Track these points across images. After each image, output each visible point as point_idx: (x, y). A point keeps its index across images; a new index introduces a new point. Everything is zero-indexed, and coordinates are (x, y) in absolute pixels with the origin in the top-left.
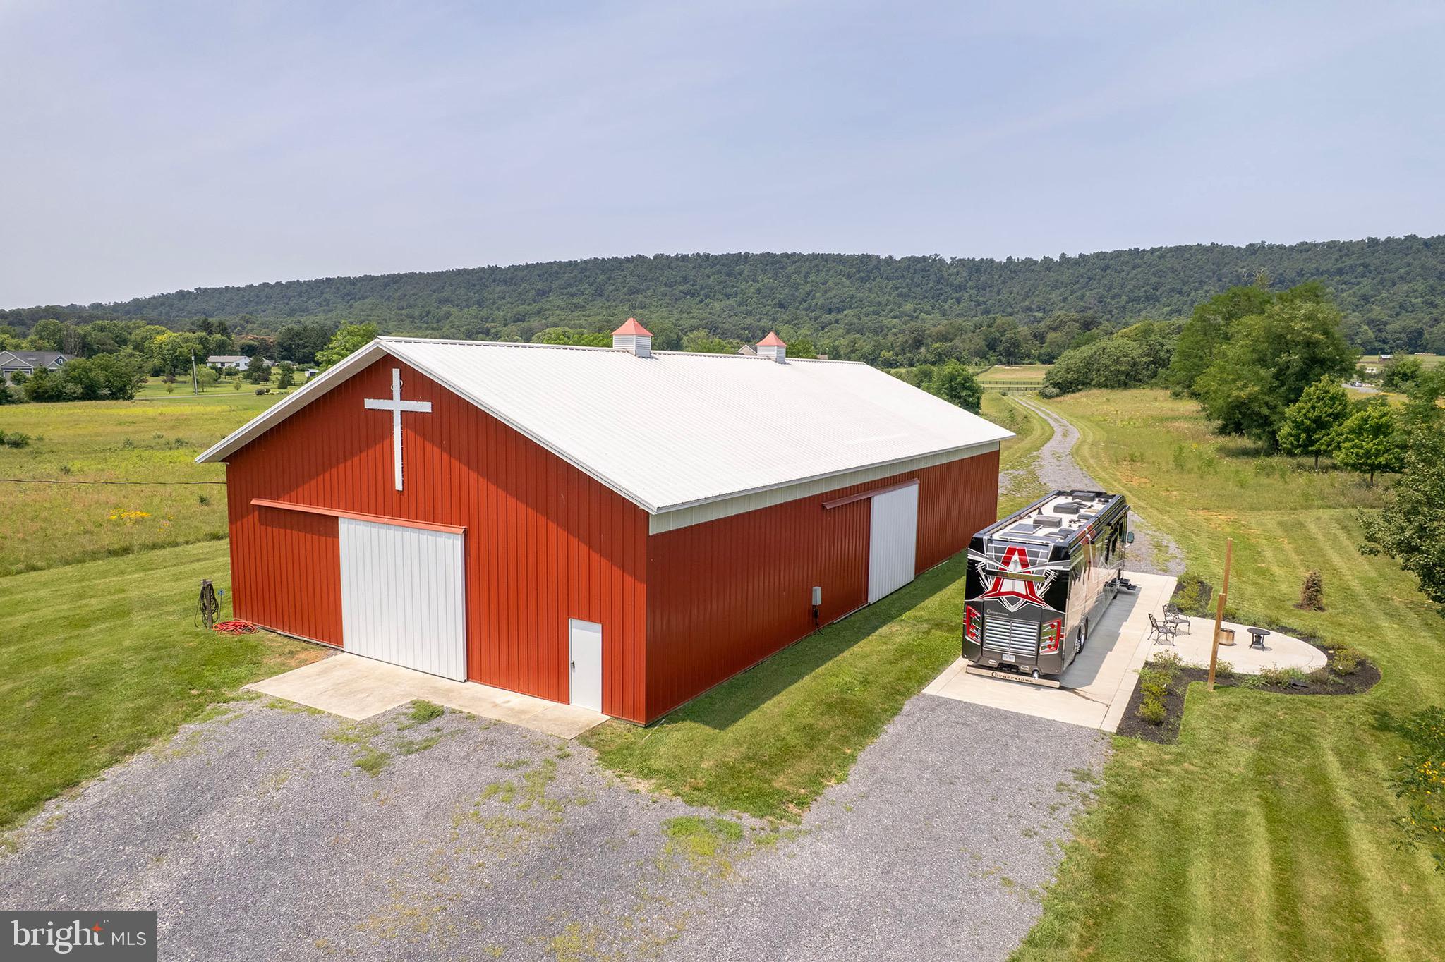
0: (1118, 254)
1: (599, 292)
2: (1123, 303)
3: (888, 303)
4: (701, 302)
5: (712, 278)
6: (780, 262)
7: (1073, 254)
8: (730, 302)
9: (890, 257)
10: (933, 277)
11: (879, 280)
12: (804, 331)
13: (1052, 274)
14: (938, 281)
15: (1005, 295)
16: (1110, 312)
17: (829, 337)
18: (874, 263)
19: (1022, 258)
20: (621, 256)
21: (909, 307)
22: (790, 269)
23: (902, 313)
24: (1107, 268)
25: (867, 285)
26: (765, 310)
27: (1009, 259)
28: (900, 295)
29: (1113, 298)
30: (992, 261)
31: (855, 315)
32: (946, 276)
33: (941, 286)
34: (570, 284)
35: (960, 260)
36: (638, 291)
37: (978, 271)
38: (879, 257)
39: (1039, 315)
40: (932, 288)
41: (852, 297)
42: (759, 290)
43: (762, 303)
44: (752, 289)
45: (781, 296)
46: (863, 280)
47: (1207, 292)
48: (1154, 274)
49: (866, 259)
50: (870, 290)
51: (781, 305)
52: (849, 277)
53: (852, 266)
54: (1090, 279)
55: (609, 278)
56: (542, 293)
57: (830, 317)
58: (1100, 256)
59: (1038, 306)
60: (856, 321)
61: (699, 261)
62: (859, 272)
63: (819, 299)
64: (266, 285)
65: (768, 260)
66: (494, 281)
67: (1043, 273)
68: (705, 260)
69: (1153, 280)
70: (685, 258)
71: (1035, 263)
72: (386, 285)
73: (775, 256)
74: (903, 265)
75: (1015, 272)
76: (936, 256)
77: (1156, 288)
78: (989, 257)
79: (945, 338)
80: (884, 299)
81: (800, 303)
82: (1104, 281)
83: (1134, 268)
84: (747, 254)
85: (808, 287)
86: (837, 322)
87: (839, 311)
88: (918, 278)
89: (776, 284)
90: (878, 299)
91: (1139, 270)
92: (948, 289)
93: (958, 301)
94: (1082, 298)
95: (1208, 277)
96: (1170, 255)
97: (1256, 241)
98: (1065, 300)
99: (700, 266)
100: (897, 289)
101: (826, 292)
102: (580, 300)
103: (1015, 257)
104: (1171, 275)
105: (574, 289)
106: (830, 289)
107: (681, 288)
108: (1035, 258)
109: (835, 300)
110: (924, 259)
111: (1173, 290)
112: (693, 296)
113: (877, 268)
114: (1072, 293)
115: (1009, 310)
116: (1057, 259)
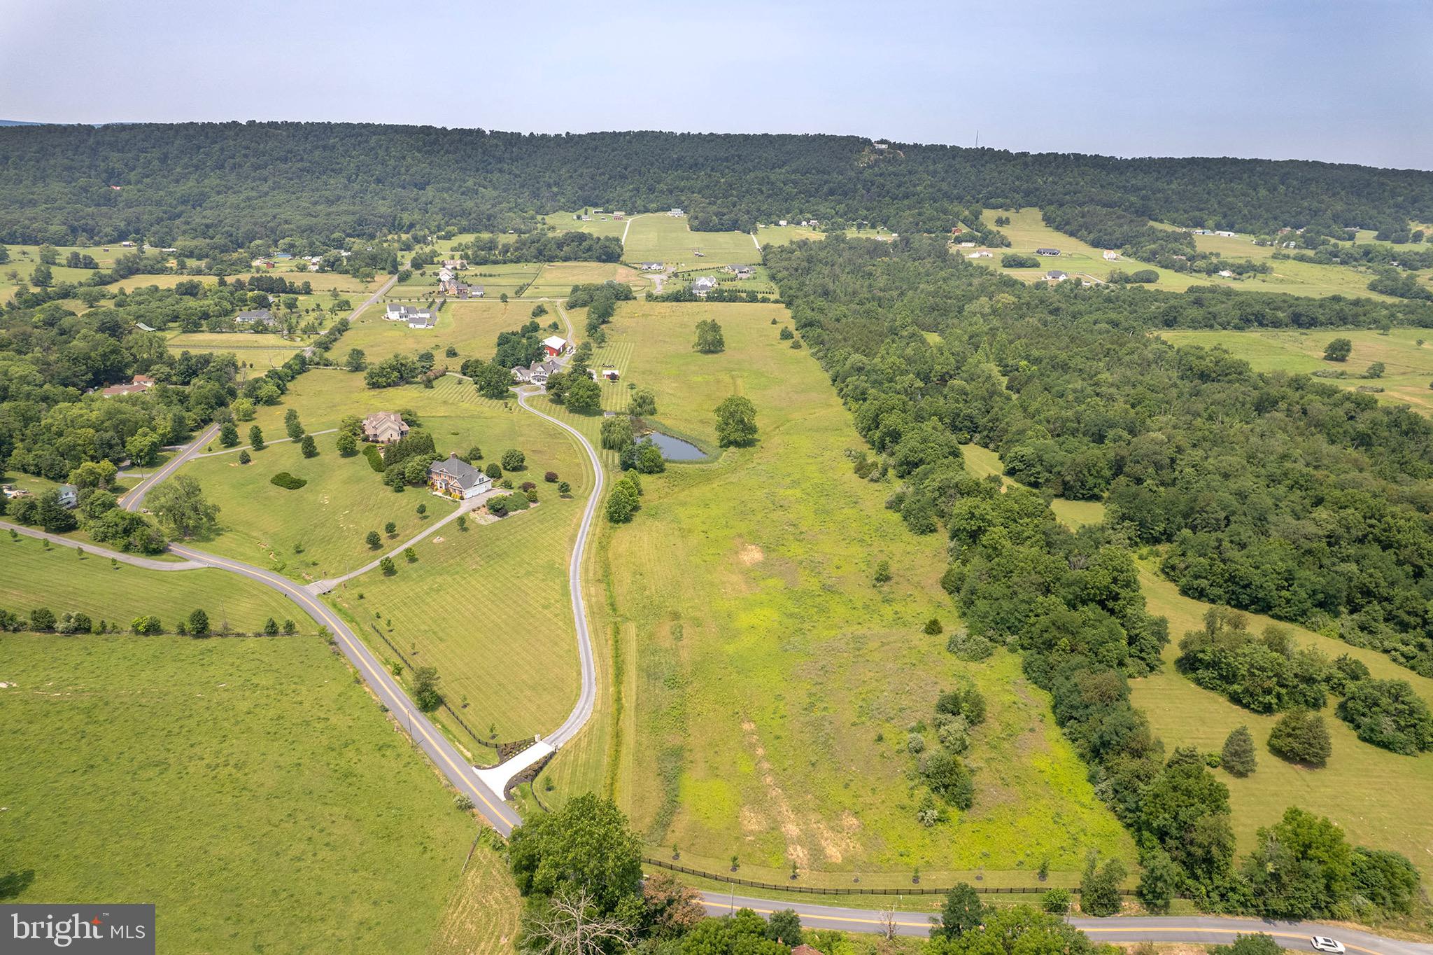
13: (561, 150)
15: (532, 168)
19: (540, 133)
27: (532, 134)
33: (486, 158)
37: (510, 144)
40: (480, 160)
46: (431, 154)
52: (420, 151)
54: (586, 158)
58: (592, 136)
62: (425, 144)
67: (555, 149)
69: (625, 161)
71: (550, 138)
76: (478, 128)
81: (392, 178)
82: (595, 161)
83: (613, 151)
85: (394, 163)
92: (491, 160)
106: (411, 165)
114: (576, 171)
115: (537, 185)
116: (564, 135)
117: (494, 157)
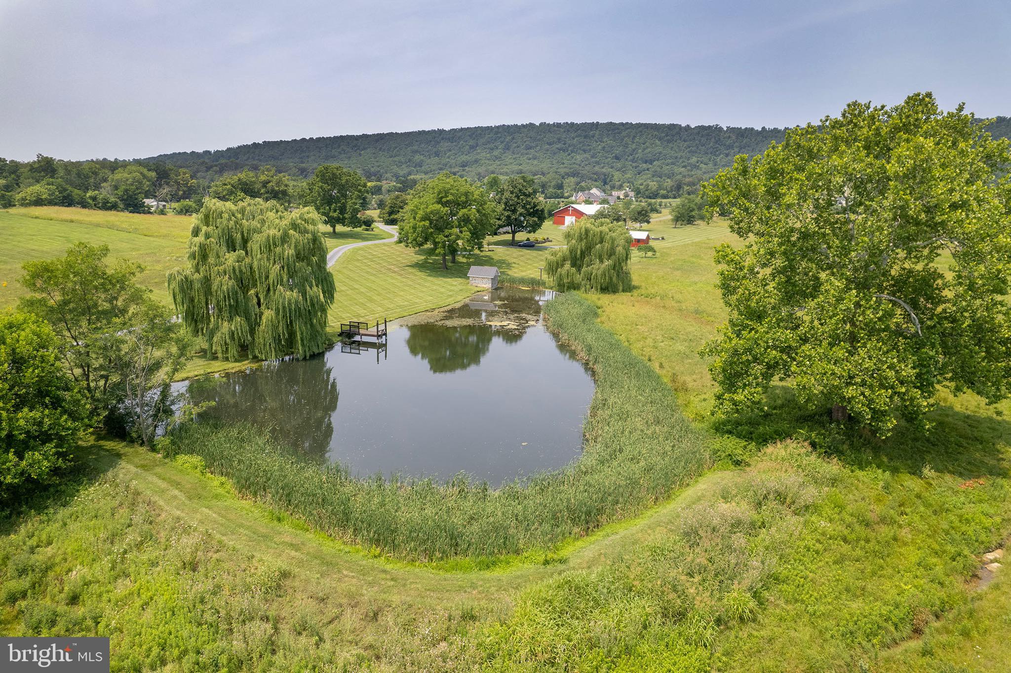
1: (507, 148)
3: (681, 157)
4: (569, 155)
5: (576, 139)
6: (618, 129)
8: (587, 155)
9: (688, 126)
10: (713, 140)
11: (678, 141)
12: (628, 176)
14: (716, 142)
18: (677, 129)
19: (772, 127)
20: (519, 124)
21: (694, 160)
22: (624, 134)
23: (689, 164)
25: (671, 145)
26: (606, 161)
27: (763, 128)
28: (689, 152)
30: (752, 129)
31: (659, 166)
32: (722, 139)
33: (717, 146)
34: (489, 142)
35: (732, 128)
36: (530, 148)
37: (742, 136)
38: (680, 125)
40: (711, 147)
41: (660, 153)
42: (604, 148)
43: (606, 156)
44: (600, 147)
45: (618, 151)
46: (669, 141)
49: (672, 127)
50: (672, 148)
51: (617, 158)
52: (660, 139)
53: (663, 132)
55: (513, 138)
56: (473, 147)
57: (645, 166)
60: (659, 169)
61: (568, 127)
62: (667, 136)
64: (304, 140)
65: (611, 127)
66: (443, 139)
68: (571, 127)
70: (559, 125)
71: (779, 131)
72: (377, 141)
73: (615, 124)
74: (695, 131)
75: (766, 137)
76: (717, 125)
78: (751, 127)
80: (679, 155)
81: (628, 156)
84: (598, 122)
85: (634, 146)
86: (648, 169)
87: (651, 162)
88: (703, 140)
89: (614, 144)
90: (676, 155)
92: (721, 148)
93: (727, 156)
99: (568, 131)
100: (689, 147)
101: (644, 149)
102: (496, 153)
103: (767, 127)
105: (492, 146)
106: (647, 147)
107: (557, 146)
108: (779, 128)
109: (650, 155)
110: (709, 127)
112: (564, 151)
113: (678, 133)
117: (724, 145)
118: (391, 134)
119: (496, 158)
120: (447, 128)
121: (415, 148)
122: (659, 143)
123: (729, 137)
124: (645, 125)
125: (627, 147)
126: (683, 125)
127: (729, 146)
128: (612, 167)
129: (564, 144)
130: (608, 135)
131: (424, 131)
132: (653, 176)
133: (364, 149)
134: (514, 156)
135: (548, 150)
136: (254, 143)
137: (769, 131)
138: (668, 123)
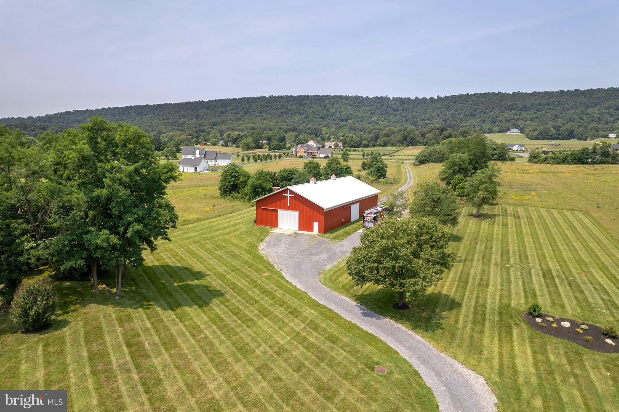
0: (460, 96)
1: (247, 112)
2: (462, 117)
3: (366, 117)
4: (289, 116)
5: (294, 106)
6: (322, 99)
7: (442, 96)
8: (302, 117)
9: (368, 97)
10: (385, 105)
11: (363, 107)
12: (332, 130)
13: (433, 104)
14: (387, 107)
15: (414, 113)
16: (456, 121)
17: (342, 132)
18: (361, 99)
19: (422, 97)
20: (255, 97)
21: (375, 119)
22: (326, 102)
23: (372, 121)
24: (456, 102)
25: (358, 109)
26: (316, 120)
27: (416, 98)
28: (371, 113)
29: (458, 115)
30: (409, 98)
31: (353, 123)
32: (390, 105)
33: (388, 109)
34: (234, 109)
35: (396, 98)
36: (263, 112)
37: (403, 103)
38: (363, 97)
39: (427, 122)
40: (384, 110)
41: (352, 114)
42: (313, 112)
43: (315, 117)
44: (310, 111)
45: (323, 114)
46: (356, 107)
47: (495, 112)
48: (475, 105)
49: (357, 98)
50: (359, 111)
51: (323, 118)
52: (350, 106)
53: (352, 101)
54: (449, 107)
55: (251, 106)
56: (223, 113)
57: (343, 123)
58: (453, 97)
59: (428, 118)
60: (353, 125)
61: (288, 98)
62: (354, 103)
63: (338, 115)
64: (104, 109)
65: (317, 98)
66: (202, 107)
67: (430, 104)
68: (290, 98)
69: (474, 107)
70: (282, 97)
71: (427, 99)
72: (156, 109)
73: (320, 96)
74: (373, 100)
75: (419, 103)
76: (387, 96)
77: (475, 111)
78: (408, 97)
79: (387, 135)
80: (365, 115)
81: (330, 117)
82: (455, 108)
83: (466, 102)
84: (308, 95)
85: (334, 110)
86: (345, 125)
87: (346, 120)
88: (379, 106)
89: (320, 109)
90: (362, 115)
91: (469, 103)
92: (391, 111)
93: (395, 116)
94: (445, 115)
95: (496, 106)
96: (481, 97)
97: (516, 91)
98: (438, 116)
99: (289, 101)
100: (370, 111)
101: (341, 112)
102: (238, 116)
103: (419, 97)
104: (481, 105)
105: (236, 111)
106: (343, 111)
107: (281, 111)
108: (427, 98)
109: (345, 116)
110: (381, 97)
111: (482, 111)
112: (286, 114)
113: (362, 101)
114: (441, 112)
115: (415, 120)
116: (436, 98)
117: (393, 109)
118: (166, 105)
119: (238, 119)
120: (206, 100)
121: (182, 113)
122: (350, 108)
123: (395, 104)
124: (339, 96)
125: (329, 111)
126: (364, 97)
127: (396, 109)
128: (320, 125)
129: (286, 109)
130: (315, 104)
131: (189, 102)
132: (350, 130)
133: (147, 114)
134: (251, 118)
135: (275, 114)
136: (67, 112)
137: (420, 100)
138: (354, 95)
